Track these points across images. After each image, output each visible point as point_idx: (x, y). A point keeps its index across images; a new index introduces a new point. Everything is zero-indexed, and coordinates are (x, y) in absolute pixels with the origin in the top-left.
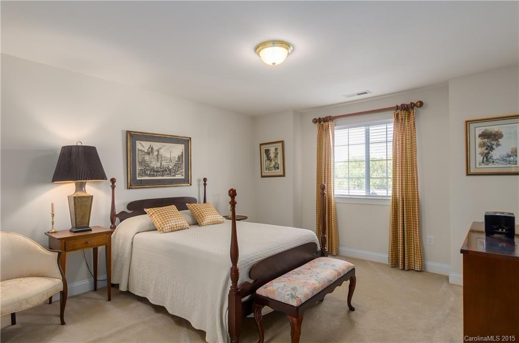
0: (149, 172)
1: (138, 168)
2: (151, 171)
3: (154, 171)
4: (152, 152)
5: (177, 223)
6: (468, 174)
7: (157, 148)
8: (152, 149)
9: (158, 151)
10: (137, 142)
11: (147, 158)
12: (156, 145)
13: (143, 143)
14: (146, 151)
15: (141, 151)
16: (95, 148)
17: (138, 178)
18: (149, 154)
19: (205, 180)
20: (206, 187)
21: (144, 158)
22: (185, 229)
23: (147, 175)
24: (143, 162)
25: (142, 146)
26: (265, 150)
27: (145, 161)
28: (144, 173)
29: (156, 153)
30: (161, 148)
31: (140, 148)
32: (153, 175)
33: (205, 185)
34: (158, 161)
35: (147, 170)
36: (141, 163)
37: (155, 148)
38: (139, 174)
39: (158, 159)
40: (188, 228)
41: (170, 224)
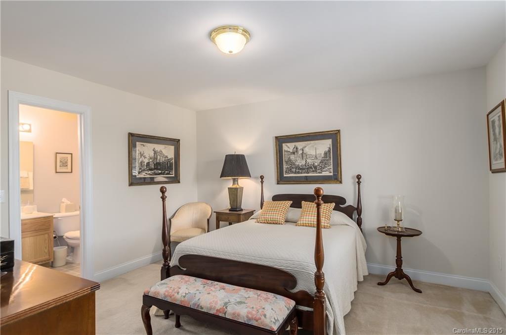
0: (294, 170)
1: (285, 166)
2: (296, 168)
3: (299, 169)
4: (297, 151)
7: (302, 147)
8: (297, 148)
9: (303, 150)
10: (283, 144)
11: (292, 157)
12: (300, 145)
13: (288, 144)
14: (291, 151)
15: (287, 151)
17: (285, 175)
18: (294, 153)
19: (359, 177)
21: (289, 158)
23: (292, 172)
24: (289, 161)
25: (288, 147)
27: (291, 160)
28: (290, 171)
29: (300, 152)
30: (305, 147)
31: (286, 150)
32: (298, 173)
33: (359, 183)
34: (303, 159)
35: (293, 168)
36: (287, 162)
37: (299, 148)
38: (286, 172)
39: (303, 157)
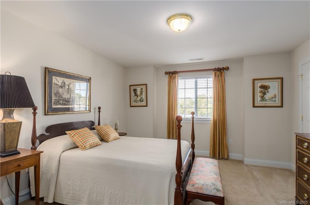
0: (62, 102)
1: (54, 98)
2: (63, 100)
3: (66, 101)
4: (64, 86)
5: (94, 141)
6: (254, 106)
7: (68, 83)
8: (64, 83)
9: (69, 86)
10: (53, 77)
11: (60, 90)
12: (67, 81)
13: (58, 78)
14: (60, 85)
15: (56, 84)
16: (23, 78)
17: (53, 107)
18: (62, 87)
19: (99, 108)
20: (100, 113)
21: (58, 90)
22: (99, 145)
23: (60, 104)
24: (57, 94)
25: (57, 80)
26: (134, 89)
27: (59, 93)
28: (57, 102)
29: (67, 87)
30: (71, 84)
31: (55, 83)
32: (65, 104)
33: (99, 112)
34: (68, 93)
35: (60, 100)
36: (55, 94)
37: (67, 83)
38: (54, 103)
39: (68, 92)
40: (101, 145)
41: (90, 143)
